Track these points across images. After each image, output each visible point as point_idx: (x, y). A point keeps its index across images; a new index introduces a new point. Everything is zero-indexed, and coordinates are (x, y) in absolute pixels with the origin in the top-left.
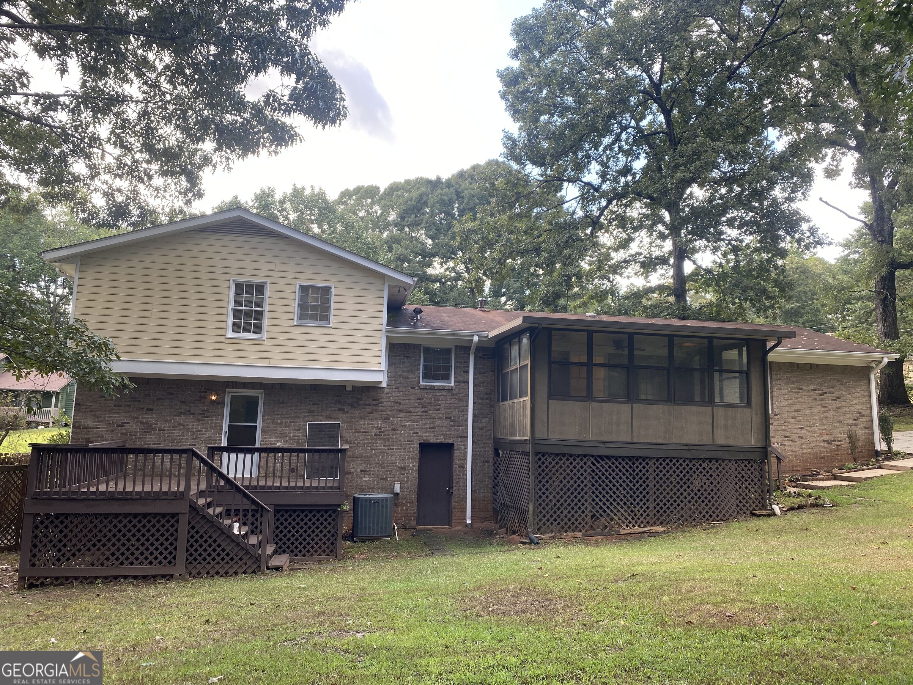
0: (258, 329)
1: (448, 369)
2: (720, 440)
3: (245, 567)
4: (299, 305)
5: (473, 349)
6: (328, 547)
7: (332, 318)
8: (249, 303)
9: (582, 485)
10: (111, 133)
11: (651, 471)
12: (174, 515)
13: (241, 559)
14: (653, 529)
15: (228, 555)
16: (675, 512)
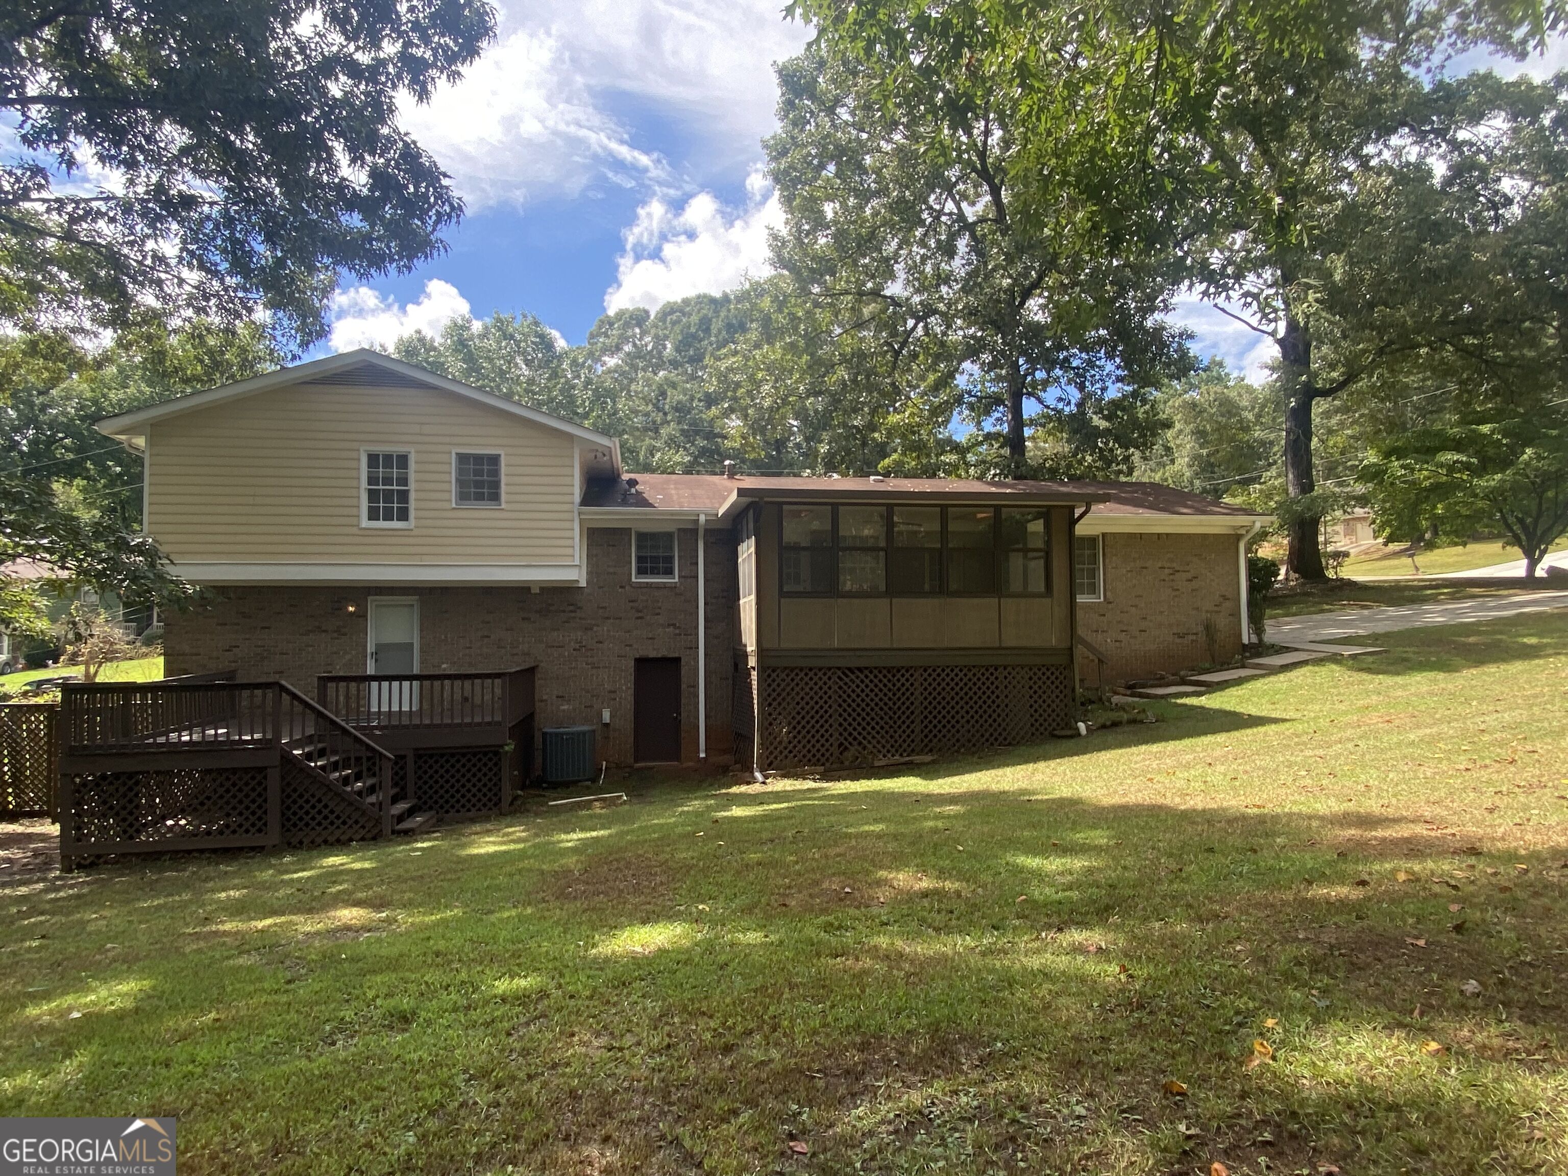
0: (403, 515)
1: (670, 559)
2: (1009, 642)
3: (363, 832)
4: (457, 480)
5: (701, 533)
6: (490, 800)
7: (503, 497)
8: (388, 481)
9: (826, 707)
11: (916, 684)
12: (261, 770)
13: (356, 822)
14: (917, 758)
15: (338, 817)
16: (949, 736)
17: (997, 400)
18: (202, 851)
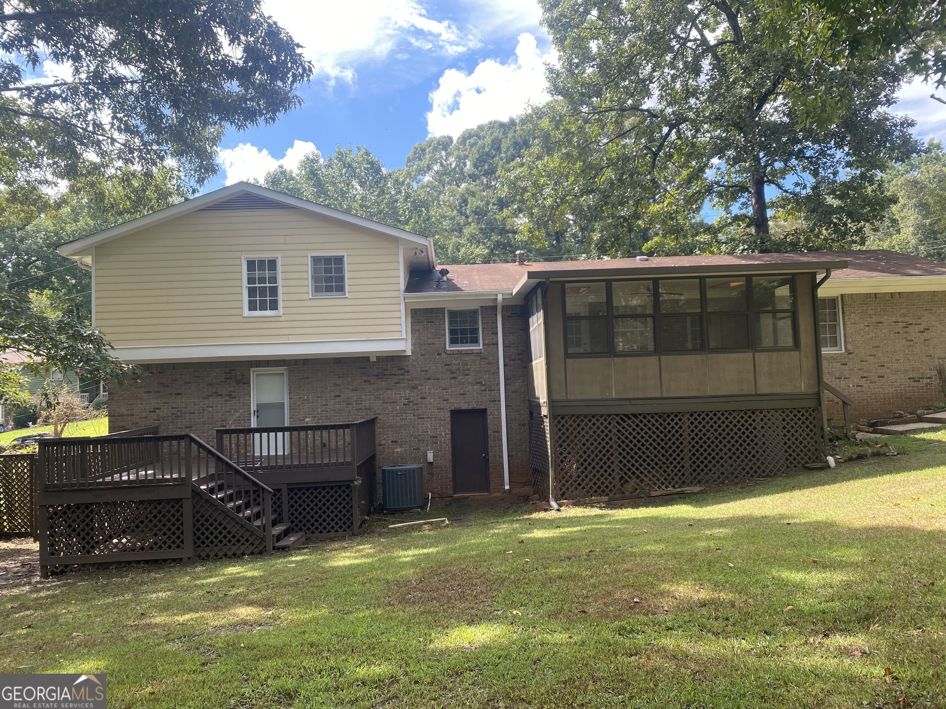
0: (274, 306)
1: (475, 331)
2: (764, 389)
3: (252, 548)
4: (312, 277)
5: (499, 308)
6: (344, 523)
7: (347, 288)
8: (262, 280)
9: (608, 447)
10: (113, 118)
11: (684, 427)
12: (178, 501)
13: (247, 540)
14: (687, 489)
15: (234, 537)
16: (714, 470)
17: (743, 188)
18: (138, 562)
